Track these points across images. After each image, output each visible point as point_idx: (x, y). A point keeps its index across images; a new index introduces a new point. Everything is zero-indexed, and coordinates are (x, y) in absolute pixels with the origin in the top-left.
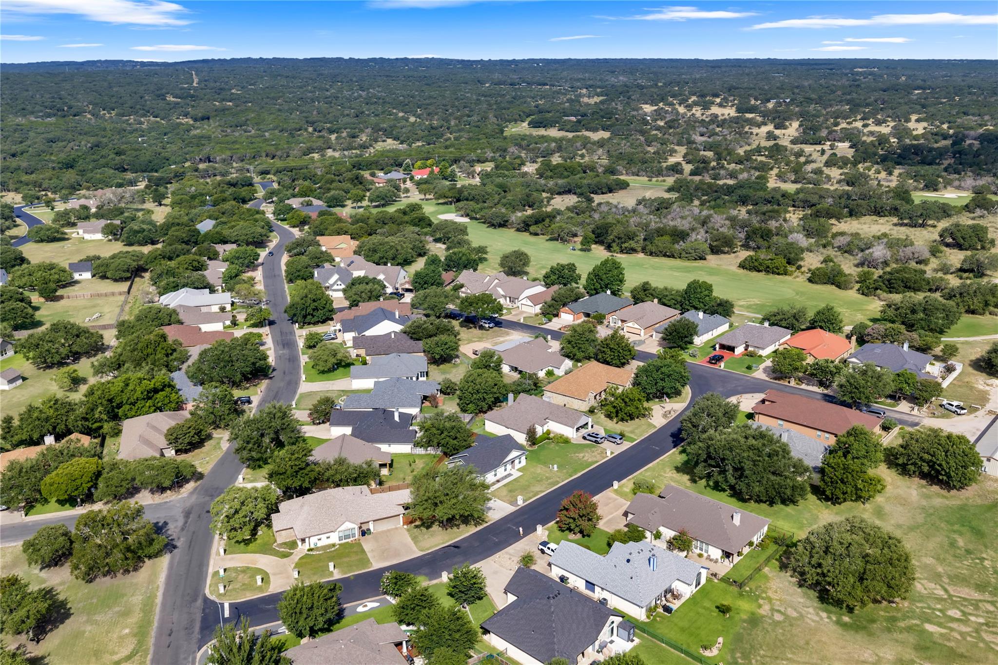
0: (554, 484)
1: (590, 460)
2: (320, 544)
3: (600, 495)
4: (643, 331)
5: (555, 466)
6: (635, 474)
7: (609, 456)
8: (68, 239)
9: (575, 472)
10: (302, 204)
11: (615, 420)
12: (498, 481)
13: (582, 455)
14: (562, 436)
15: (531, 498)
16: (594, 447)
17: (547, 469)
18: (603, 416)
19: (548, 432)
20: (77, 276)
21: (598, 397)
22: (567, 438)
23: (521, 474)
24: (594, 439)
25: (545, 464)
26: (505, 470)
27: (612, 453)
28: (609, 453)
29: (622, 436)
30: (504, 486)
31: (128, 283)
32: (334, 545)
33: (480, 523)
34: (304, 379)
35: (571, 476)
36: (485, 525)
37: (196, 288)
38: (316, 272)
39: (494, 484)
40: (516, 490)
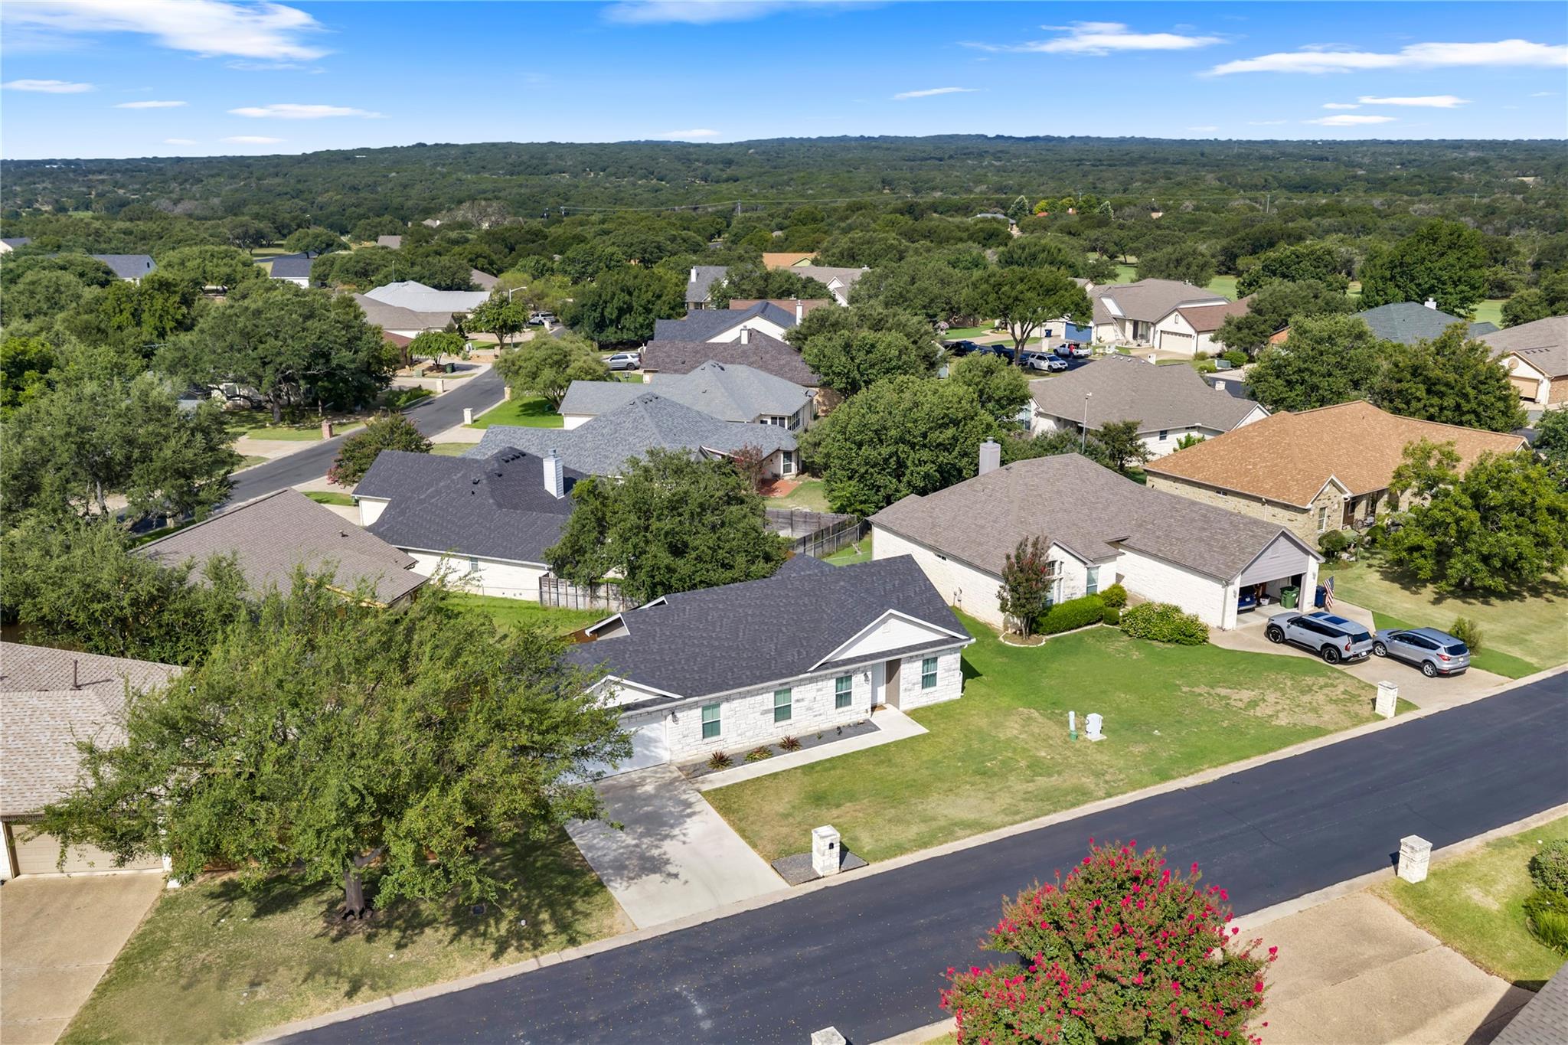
0: (1054, 800)
1: (1283, 720)
3: (1308, 901)
4: (1546, 386)
5: (1094, 721)
6: (1534, 821)
7: (1388, 713)
9: (1193, 760)
11: (1429, 591)
12: (791, 745)
13: (1246, 695)
14: (1168, 613)
15: (900, 849)
16: (1316, 671)
17: (1053, 729)
18: (1374, 577)
19: (1116, 597)
21: (1360, 513)
22: (1193, 621)
23: (920, 730)
24: (1317, 639)
25: (1055, 709)
26: (843, 699)
27: (1403, 705)
28: (1386, 703)
29: (1464, 644)
30: (809, 769)
33: (535, 940)
34: (468, 419)
35: (1164, 777)
36: (550, 958)
37: (437, 287)
38: (693, 272)
39: (763, 752)
40: (852, 797)
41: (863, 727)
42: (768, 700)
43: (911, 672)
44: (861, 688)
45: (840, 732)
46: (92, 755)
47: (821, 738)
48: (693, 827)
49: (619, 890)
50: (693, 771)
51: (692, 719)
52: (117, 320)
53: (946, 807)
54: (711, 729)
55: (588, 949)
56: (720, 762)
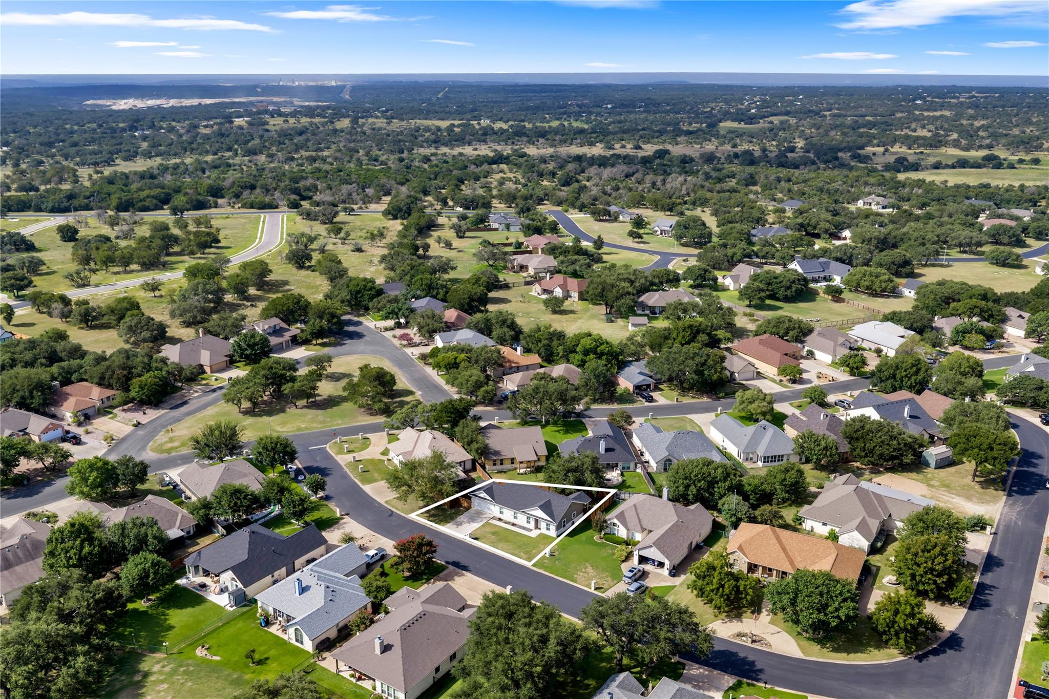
12: (514, 525)
34: (719, 412)
39: (509, 523)
40: (498, 536)
41: (530, 530)
42: (513, 513)
43: (544, 525)
44: (532, 522)
45: (524, 528)
47: (520, 527)
50: (495, 518)
51: (497, 508)
53: (502, 545)
54: (501, 512)
56: (500, 519)
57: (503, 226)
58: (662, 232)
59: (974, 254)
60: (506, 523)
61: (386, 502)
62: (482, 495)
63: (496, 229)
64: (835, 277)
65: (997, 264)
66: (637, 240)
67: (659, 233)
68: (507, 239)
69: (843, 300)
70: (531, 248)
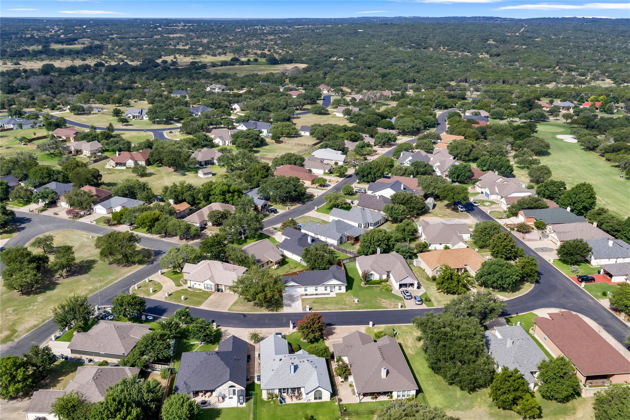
0: (341, 309)
2: (195, 286)
4: (559, 242)
7: (399, 308)
8: (328, 114)
9: (365, 308)
10: (472, 113)
12: (317, 294)
14: (387, 285)
15: (318, 310)
17: (352, 300)
18: (435, 285)
19: (386, 280)
20: (302, 133)
23: (338, 296)
26: (326, 289)
27: (403, 307)
30: (316, 298)
31: (318, 141)
32: (200, 290)
33: (273, 310)
34: (316, 209)
35: (358, 309)
36: (274, 313)
37: (335, 149)
38: (402, 154)
39: (313, 295)
40: (318, 303)
41: (329, 294)
42: (314, 288)
43: (337, 288)
44: (329, 289)
45: (324, 294)
46: (234, 282)
47: (321, 294)
48: (297, 302)
49: (285, 308)
50: (302, 295)
51: (303, 289)
52: (254, 173)
53: (328, 307)
54: (306, 290)
55: (278, 313)
56: (306, 295)
57: (16, 126)
58: (134, 117)
59: (301, 110)
60: (311, 295)
61: (229, 310)
62: (291, 284)
63: (12, 129)
64: (263, 130)
65: (316, 113)
66: (125, 123)
67: (132, 118)
68: (35, 134)
69: (281, 142)
70: (64, 138)
